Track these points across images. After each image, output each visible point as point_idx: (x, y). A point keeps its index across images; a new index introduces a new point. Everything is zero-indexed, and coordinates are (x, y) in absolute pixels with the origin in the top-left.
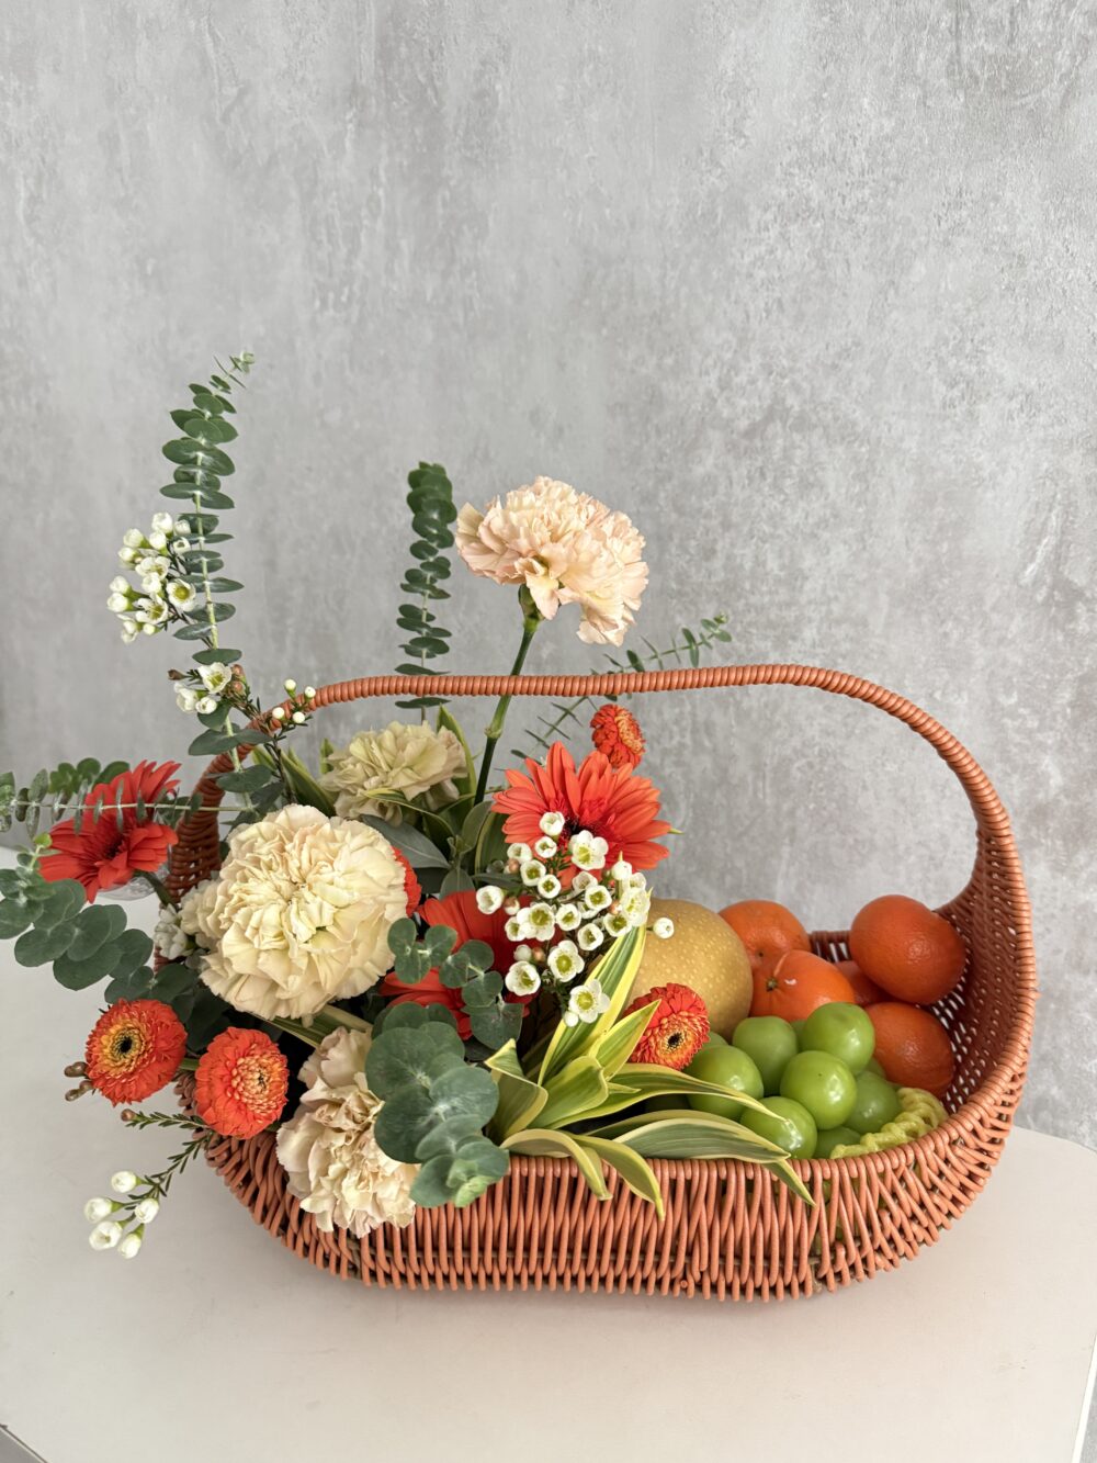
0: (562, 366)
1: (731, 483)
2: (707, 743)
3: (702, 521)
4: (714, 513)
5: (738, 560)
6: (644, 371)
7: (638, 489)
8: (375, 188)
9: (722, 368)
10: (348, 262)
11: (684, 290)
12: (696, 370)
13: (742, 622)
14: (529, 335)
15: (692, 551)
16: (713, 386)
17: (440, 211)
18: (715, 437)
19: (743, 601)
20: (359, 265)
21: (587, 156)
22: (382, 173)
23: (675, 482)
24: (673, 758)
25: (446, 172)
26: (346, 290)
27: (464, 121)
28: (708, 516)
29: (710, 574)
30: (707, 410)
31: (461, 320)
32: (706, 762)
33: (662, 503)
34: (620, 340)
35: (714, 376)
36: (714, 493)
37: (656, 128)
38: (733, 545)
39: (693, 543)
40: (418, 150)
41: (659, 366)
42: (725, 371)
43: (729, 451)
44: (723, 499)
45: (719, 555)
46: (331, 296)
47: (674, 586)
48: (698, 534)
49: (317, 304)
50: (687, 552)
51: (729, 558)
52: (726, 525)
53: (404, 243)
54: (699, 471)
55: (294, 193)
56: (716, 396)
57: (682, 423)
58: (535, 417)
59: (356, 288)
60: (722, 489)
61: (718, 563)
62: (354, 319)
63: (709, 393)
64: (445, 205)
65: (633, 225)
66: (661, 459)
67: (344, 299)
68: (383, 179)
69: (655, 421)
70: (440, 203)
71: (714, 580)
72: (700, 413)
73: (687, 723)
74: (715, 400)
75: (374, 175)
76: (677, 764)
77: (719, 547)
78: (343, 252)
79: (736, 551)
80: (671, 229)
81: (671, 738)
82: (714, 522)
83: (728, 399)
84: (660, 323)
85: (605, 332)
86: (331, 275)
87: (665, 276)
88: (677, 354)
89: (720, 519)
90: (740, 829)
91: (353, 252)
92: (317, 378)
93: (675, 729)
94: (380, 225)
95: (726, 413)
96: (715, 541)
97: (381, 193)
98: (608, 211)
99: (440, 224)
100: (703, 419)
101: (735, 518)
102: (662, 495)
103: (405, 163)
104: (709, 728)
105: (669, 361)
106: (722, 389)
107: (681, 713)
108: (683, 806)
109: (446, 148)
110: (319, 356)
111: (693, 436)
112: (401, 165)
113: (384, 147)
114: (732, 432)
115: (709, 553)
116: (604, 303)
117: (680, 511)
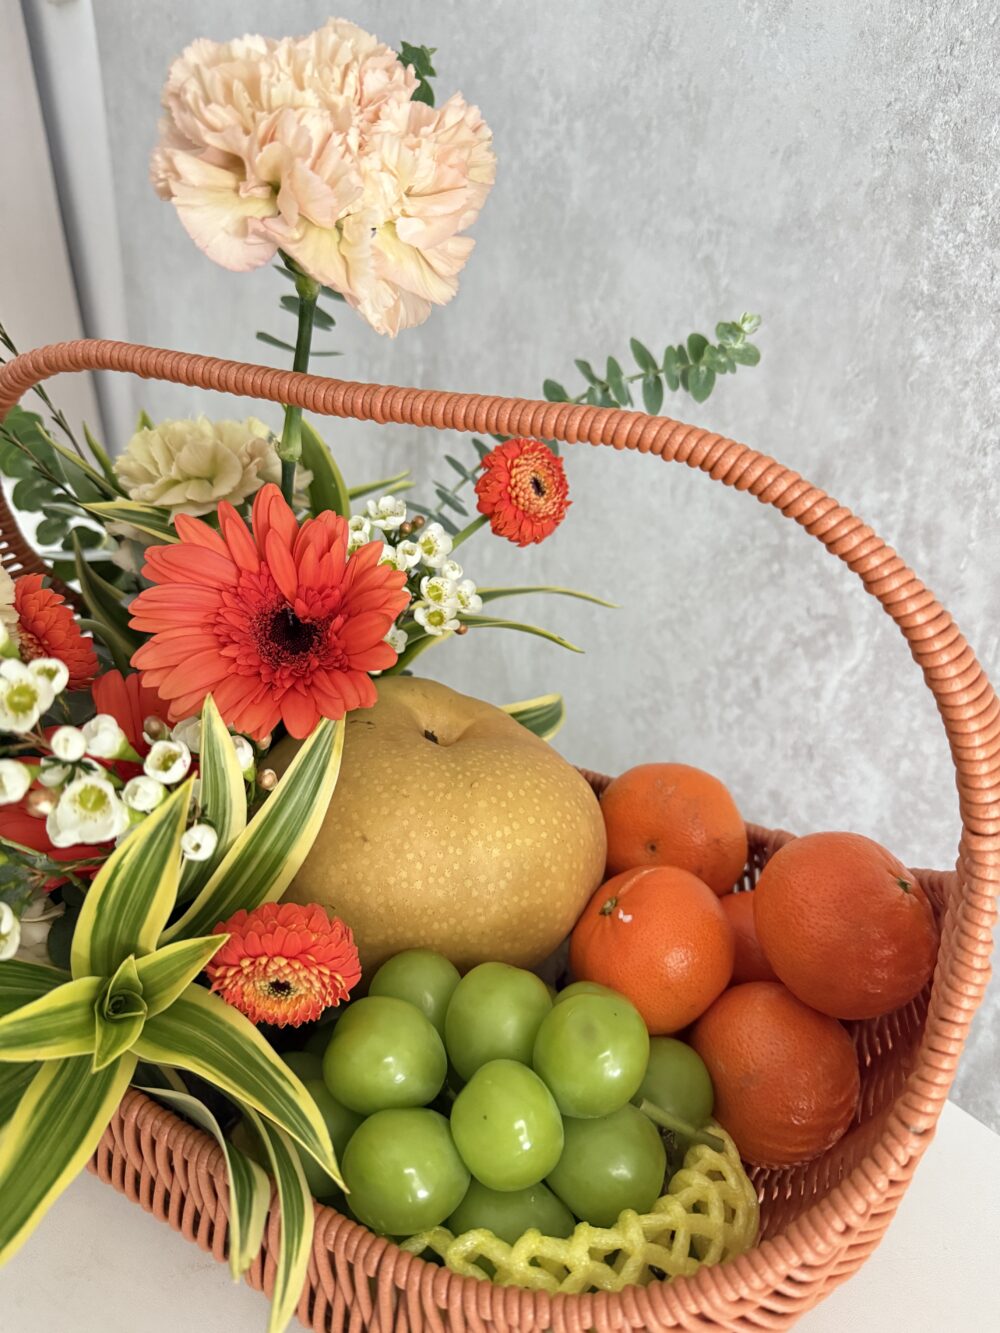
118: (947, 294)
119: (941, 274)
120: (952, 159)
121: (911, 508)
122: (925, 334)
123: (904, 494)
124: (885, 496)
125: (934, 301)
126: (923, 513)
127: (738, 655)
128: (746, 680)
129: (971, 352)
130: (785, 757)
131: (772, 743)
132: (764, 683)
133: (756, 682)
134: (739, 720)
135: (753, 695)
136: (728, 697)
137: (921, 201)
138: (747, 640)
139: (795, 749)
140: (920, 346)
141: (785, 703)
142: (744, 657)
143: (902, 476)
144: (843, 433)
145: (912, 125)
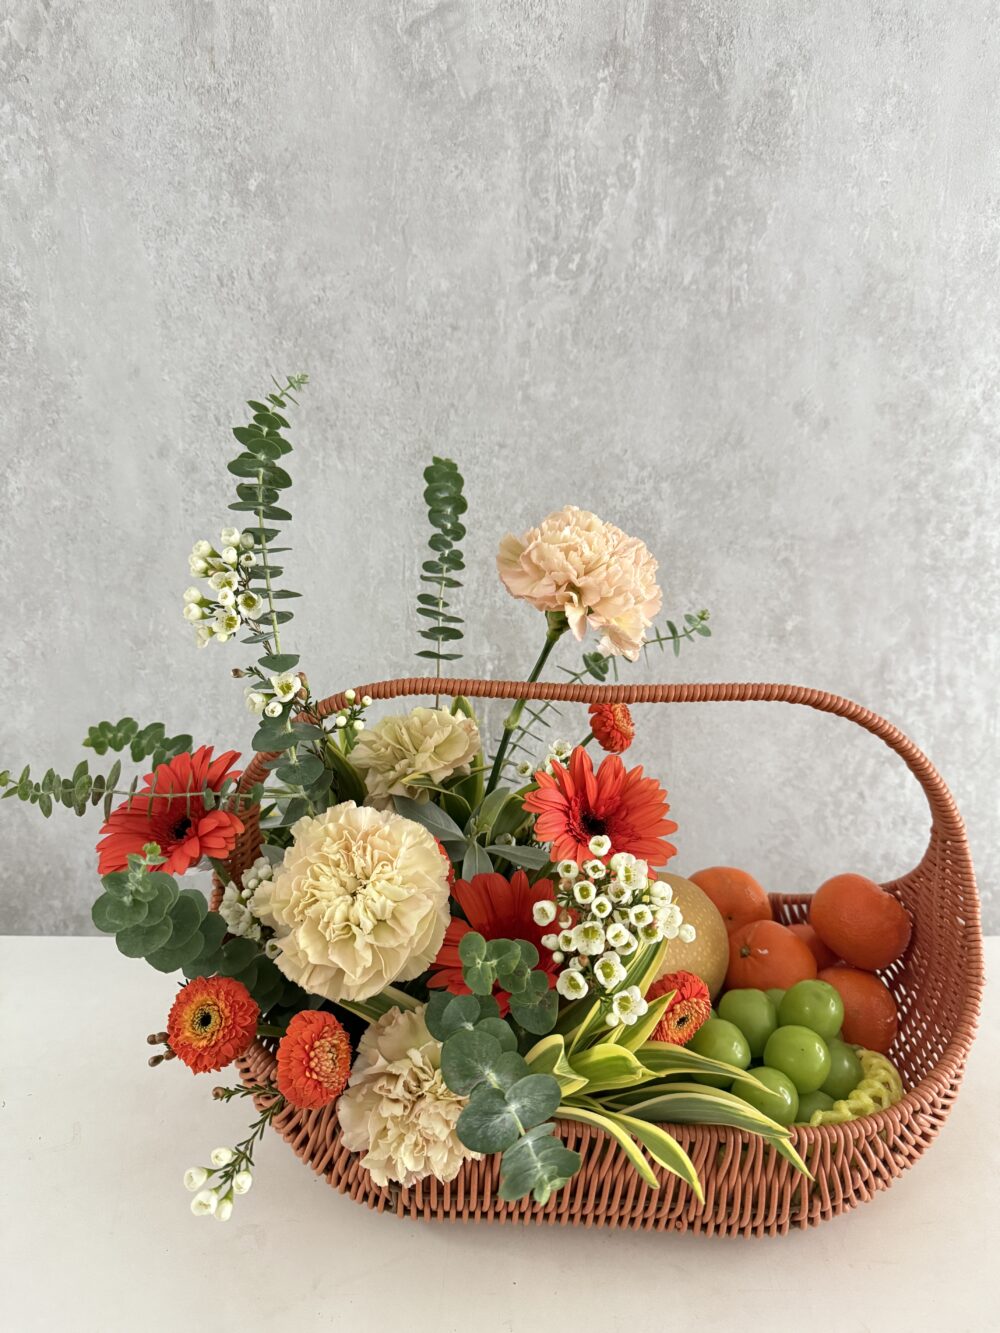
0: (833, 365)
1: (986, 478)
3: (959, 508)
4: (969, 501)
5: (988, 541)
6: (915, 378)
7: (900, 478)
8: (629, 158)
9: (987, 384)
10: (583, 227)
11: (960, 314)
12: (963, 383)
13: (986, 591)
14: (801, 333)
15: (948, 533)
16: (977, 397)
17: (712, 198)
18: (976, 439)
19: (989, 574)
20: (598, 234)
21: (880, 179)
22: (640, 144)
23: (937, 474)
25: (721, 160)
26: (577, 258)
27: (750, 114)
28: (963, 503)
29: (962, 552)
30: (970, 416)
31: (724, 309)
33: (923, 491)
34: (896, 348)
35: (979, 389)
36: (971, 485)
37: (951, 170)
38: (984, 528)
39: (949, 526)
40: (690, 131)
41: (930, 376)
42: (989, 386)
43: (986, 451)
44: (979, 490)
45: (971, 536)
46: (555, 261)
47: (928, 561)
48: (954, 518)
49: (534, 266)
50: (943, 533)
51: (979, 538)
52: (979, 512)
53: (661, 223)
54: (959, 466)
55: (511, 139)
56: (979, 405)
57: (947, 425)
59: (591, 257)
60: (978, 482)
61: (970, 542)
62: (585, 291)
63: (973, 403)
64: (717, 191)
65: (918, 249)
66: (925, 454)
67: (573, 266)
68: (642, 152)
69: (922, 422)
70: (711, 189)
71: (965, 556)
72: (964, 419)
74: (978, 410)
75: (629, 144)
77: (972, 529)
78: (577, 216)
79: (986, 533)
80: (953, 260)
82: (969, 509)
83: (989, 409)
84: (934, 339)
85: (880, 340)
86: (556, 238)
87: (944, 299)
88: (948, 367)
89: (974, 506)
91: (592, 218)
92: (524, 349)
94: (631, 197)
95: (987, 420)
96: (969, 524)
97: (636, 164)
98: (895, 234)
99: (710, 211)
100: (966, 424)
101: (987, 506)
102: (924, 484)
103: (672, 141)
105: (940, 372)
106: (985, 400)
107: (927, 670)
109: (726, 136)
110: (530, 325)
111: (957, 436)
112: (666, 141)
113: (646, 118)
114: (990, 436)
115: (963, 534)
116: (882, 315)
117: (938, 497)
118: (940, 564)
119: (936, 554)
120: (933, 503)
121: (938, 670)
122: (932, 584)
123: (933, 664)
124: (923, 667)
125: (934, 568)
126: (945, 671)
127: (845, 783)
128: (854, 796)
129: (956, 589)
130: (889, 830)
131: (879, 825)
132: (867, 793)
133: (861, 795)
134: (853, 822)
135: (860, 803)
136: (842, 811)
137: (920, 522)
138: (850, 772)
139: (894, 823)
140: (930, 590)
141: (883, 799)
142: (850, 782)
143: (930, 655)
144: (894, 641)
145: (910, 487)
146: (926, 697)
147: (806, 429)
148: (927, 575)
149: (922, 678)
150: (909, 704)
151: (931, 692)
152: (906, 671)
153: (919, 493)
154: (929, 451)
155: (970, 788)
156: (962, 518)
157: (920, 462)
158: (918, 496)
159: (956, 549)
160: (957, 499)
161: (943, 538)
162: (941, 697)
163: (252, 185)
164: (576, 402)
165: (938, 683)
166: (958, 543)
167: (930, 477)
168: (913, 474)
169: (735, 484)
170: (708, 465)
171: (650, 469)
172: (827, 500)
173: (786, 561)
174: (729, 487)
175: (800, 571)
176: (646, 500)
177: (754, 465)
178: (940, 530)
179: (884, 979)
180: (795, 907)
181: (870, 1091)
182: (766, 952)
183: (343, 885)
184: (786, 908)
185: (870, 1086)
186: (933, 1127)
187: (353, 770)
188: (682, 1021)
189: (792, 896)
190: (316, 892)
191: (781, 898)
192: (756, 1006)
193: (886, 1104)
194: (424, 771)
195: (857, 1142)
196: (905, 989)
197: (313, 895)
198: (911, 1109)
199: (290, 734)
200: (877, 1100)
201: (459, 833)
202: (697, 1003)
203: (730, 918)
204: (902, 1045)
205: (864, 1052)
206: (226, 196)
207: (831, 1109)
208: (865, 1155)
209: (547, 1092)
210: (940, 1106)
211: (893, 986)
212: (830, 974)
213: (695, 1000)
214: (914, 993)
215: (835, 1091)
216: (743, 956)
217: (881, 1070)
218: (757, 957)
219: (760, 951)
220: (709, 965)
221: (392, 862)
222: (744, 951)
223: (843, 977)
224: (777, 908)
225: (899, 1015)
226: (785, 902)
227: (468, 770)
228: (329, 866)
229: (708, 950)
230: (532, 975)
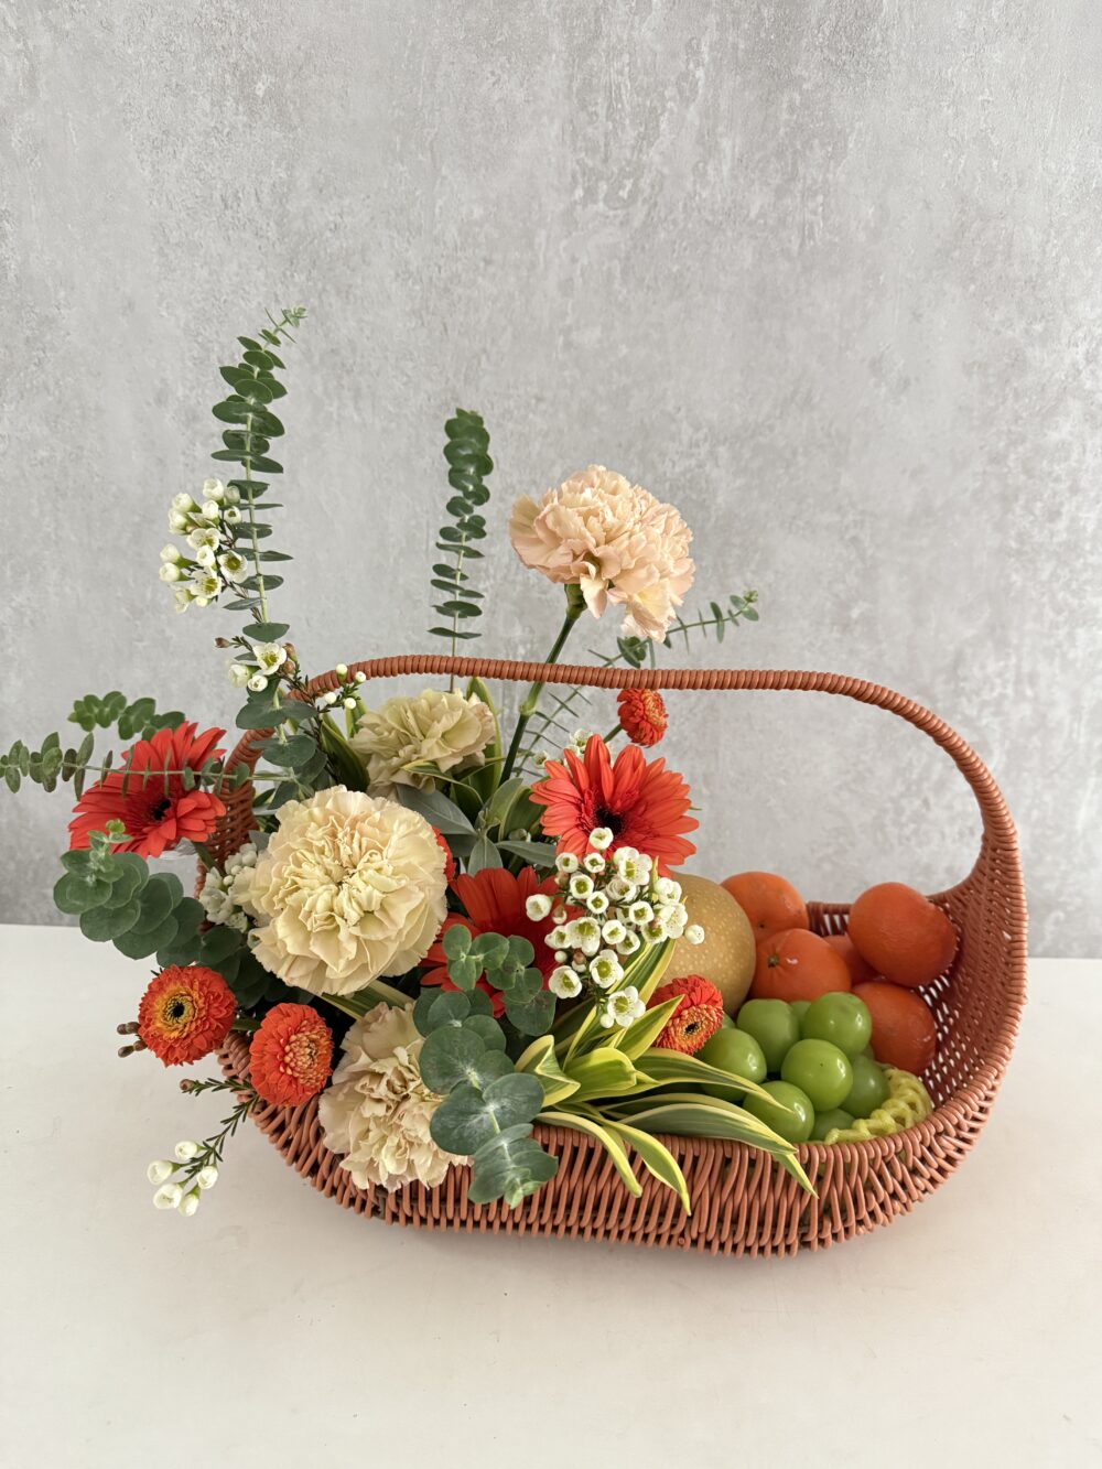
0: (917, 317)
1: (1084, 452)
2: (1029, 692)
3: (1051, 485)
4: (1063, 478)
5: (1082, 523)
6: (1010, 333)
7: (986, 449)
8: (691, 66)
9: (1091, 341)
10: (637, 148)
11: (1065, 260)
12: (1065, 340)
13: (1077, 580)
14: (882, 278)
15: (1037, 512)
16: (1080, 358)
17: (785, 116)
18: (1075, 406)
19: (1082, 561)
20: (653, 156)
21: (981, 98)
22: (704, 49)
23: (1028, 445)
24: (992, 709)
25: (798, 71)
26: (629, 184)
27: (833, 16)
28: (1057, 480)
29: (1052, 534)
30: (1070, 380)
31: (795, 248)
32: (1026, 709)
33: (1011, 464)
34: (989, 299)
35: (1082, 349)
36: (1067, 459)
37: (1063, 89)
38: (1078, 508)
39: (1039, 505)
40: (763, 35)
41: (1027, 331)
42: (1094, 345)
43: (1087, 420)
44: (1074, 465)
45: (1064, 517)
46: (603, 187)
47: (1013, 544)
48: (1046, 496)
49: (579, 193)
50: (1032, 513)
51: (1074, 520)
52: (1074, 490)
53: (726, 144)
54: (1054, 436)
55: (557, 41)
56: (1081, 368)
57: (1043, 390)
58: (876, 366)
59: (645, 183)
60: (1075, 456)
61: (1062, 524)
62: (636, 223)
63: (1074, 364)
64: (792, 109)
65: (1020, 183)
66: (1016, 421)
67: (624, 194)
68: (707, 58)
69: (1015, 385)
70: (785, 106)
71: (1055, 540)
72: (1063, 382)
73: (1010, 675)
74: (1079, 372)
75: (692, 49)
76: (996, 714)
77: (1064, 510)
78: (630, 135)
79: (1080, 515)
80: (1060, 197)
81: (992, 690)
82: (1064, 486)
83: (1093, 372)
84: (1034, 287)
85: (972, 287)
86: (605, 160)
87: (1048, 241)
88: (1048, 321)
89: (1069, 483)
90: (1053, 767)
91: (647, 138)
92: (566, 287)
93: (998, 681)
94: (692, 114)
95: (1088, 385)
96: (1061, 504)
97: (700, 73)
98: (995, 163)
99: (782, 131)
100: (1065, 388)
101: (1083, 484)
102: (1012, 457)
103: (742, 46)
104: (1033, 679)
105: (1038, 327)
106: (1088, 362)
107: (1006, 666)
108: (997, 752)
109: (804, 43)
110: (574, 260)
111: (1053, 403)
112: (735, 47)
113: (712, 19)
114: (1092, 404)
115: (1054, 515)
116: (976, 259)
117: (1029, 472)
118: (1027, 548)
119: (1022, 537)
120: (1023, 478)
121: (1018, 667)
122: (1016, 570)
123: (1013, 660)
124: (1002, 664)
125: (1019, 553)
126: (1026, 668)
127: (908, 789)
128: (917, 803)
129: (1045, 576)
130: (954, 841)
131: (943, 836)
132: (932, 800)
133: (926, 803)
134: (916, 832)
135: (924, 810)
136: (904, 819)
137: (1007, 499)
138: (914, 776)
139: (961, 835)
140: (1014, 577)
141: (950, 807)
142: (914, 788)
143: (1011, 651)
144: (969, 633)
145: (997, 459)
146: (1003, 696)
147: (884, 390)
148: (1013, 560)
149: (1000, 675)
150: (984, 704)
151: (1010, 691)
152: (983, 667)
153: (1008, 467)
154: (1021, 418)
155: (1047, 798)
156: (1054, 497)
157: (1010, 431)
158: (1006, 470)
159: (1046, 532)
160: (1050, 474)
161: (1032, 518)
162: (1020, 696)
163: (260, 88)
164: (624, 350)
165: (1018, 681)
166: (1047, 525)
167: (1020, 449)
168: (1002, 444)
169: (801, 450)
170: (771, 428)
171: (705, 430)
172: (904, 471)
173: (855, 540)
174: (794, 453)
175: (870, 552)
176: (700, 466)
177: (822, 429)
178: (1028, 510)
179: (927, 998)
180: (837, 918)
181: (893, 1111)
182: (795, 962)
183: (328, 873)
184: (826, 918)
185: (895, 1106)
186: (960, 1151)
187: (355, 756)
188: (691, 1028)
189: (834, 905)
190: (297, 879)
191: (821, 909)
192: (777, 1017)
193: (909, 1124)
194: (430, 758)
195: (872, 1163)
196: (949, 1009)
197: (295, 883)
198: (933, 1131)
199: (279, 711)
200: (900, 1120)
201: (469, 827)
202: (707, 1010)
203: (762, 926)
204: (940, 1066)
205: (894, 1072)
206: (230, 103)
207: (849, 1127)
208: (881, 1177)
209: (528, 1093)
210: (967, 1129)
211: (937, 1003)
212: (866, 989)
213: (705, 1006)
214: (957, 1013)
215: (855, 1109)
216: (772, 965)
217: (909, 1089)
218: (787, 967)
219: (789, 961)
220: (730, 972)
221: (381, 851)
222: (772, 960)
223: (879, 993)
224: (816, 918)
225: (940, 1036)
226: (826, 912)
227: (482, 758)
228: (312, 852)
229: (731, 957)
230: (526, 973)
